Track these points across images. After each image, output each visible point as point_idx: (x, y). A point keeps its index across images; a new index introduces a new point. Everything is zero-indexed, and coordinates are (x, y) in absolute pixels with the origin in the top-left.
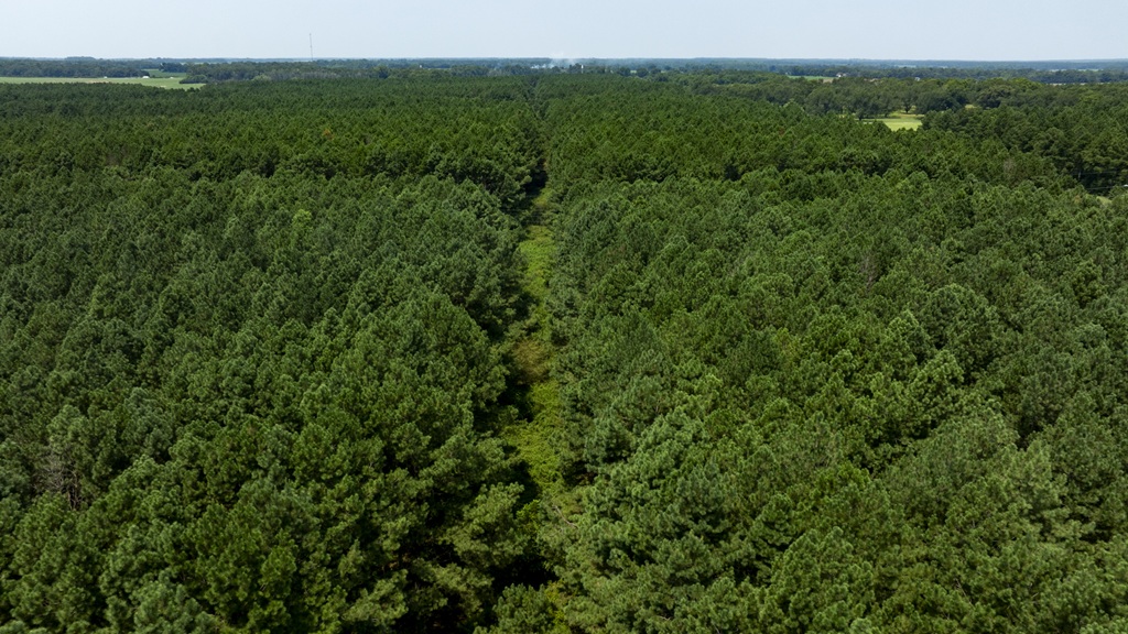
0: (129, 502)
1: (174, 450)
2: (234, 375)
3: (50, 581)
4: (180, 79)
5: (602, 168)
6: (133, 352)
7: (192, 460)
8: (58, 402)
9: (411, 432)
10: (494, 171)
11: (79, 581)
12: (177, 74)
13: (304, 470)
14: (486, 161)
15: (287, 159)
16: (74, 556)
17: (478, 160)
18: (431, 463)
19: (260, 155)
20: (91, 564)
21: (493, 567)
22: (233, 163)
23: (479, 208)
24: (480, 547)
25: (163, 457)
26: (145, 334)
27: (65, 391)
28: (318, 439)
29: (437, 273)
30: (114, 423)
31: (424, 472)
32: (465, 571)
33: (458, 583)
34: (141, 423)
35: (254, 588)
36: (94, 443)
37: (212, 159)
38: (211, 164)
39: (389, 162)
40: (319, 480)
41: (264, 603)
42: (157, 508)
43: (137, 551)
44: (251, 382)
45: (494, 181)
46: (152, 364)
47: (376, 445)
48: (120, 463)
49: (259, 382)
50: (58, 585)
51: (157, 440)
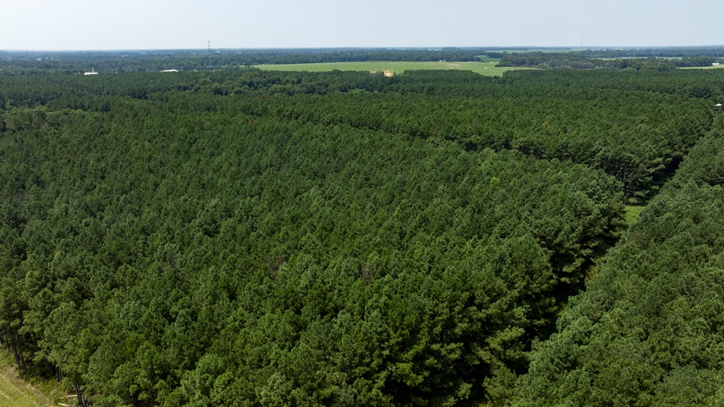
0: (379, 287)
1: (399, 275)
2: (428, 254)
3: (354, 303)
4: (497, 63)
5: (710, 169)
6: (402, 235)
7: (403, 280)
8: (373, 249)
9: (481, 294)
10: (633, 161)
11: (360, 305)
12: (495, 59)
13: (434, 295)
14: (629, 155)
15: (516, 139)
16: (361, 298)
17: (624, 153)
18: (487, 309)
19: (503, 136)
20: (364, 302)
21: (505, 359)
22: (489, 138)
23: (594, 190)
24: (499, 348)
25: (395, 277)
26: (408, 230)
27: (376, 246)
28: (441, 286)
29: (542, 225)
30: (385, 261)
31: (483, 311)
32: (493, 356)
33: (487, 359)
34: (392, 263)
35: (401, 324)
36: (378, 266)
37: (480, 135)
38: (478, 137)
39: (570, 148)
40: (438, 300)
41: (403, 329)
42: (385, 292)
43: (375, 302)
44: (433, 258)
45: (632, 167)
46: (407, 241)
47: (466, 295)
48: (383, 275)
49: (436, 259)
50: (355, 305)
51: (396, 271)
